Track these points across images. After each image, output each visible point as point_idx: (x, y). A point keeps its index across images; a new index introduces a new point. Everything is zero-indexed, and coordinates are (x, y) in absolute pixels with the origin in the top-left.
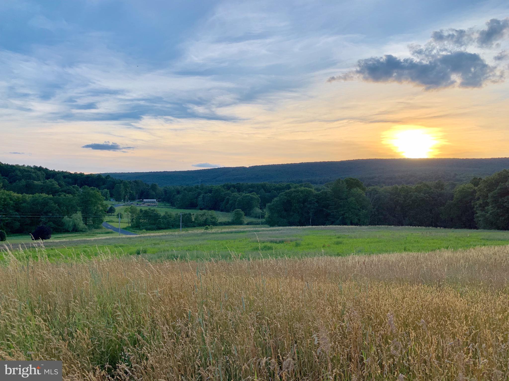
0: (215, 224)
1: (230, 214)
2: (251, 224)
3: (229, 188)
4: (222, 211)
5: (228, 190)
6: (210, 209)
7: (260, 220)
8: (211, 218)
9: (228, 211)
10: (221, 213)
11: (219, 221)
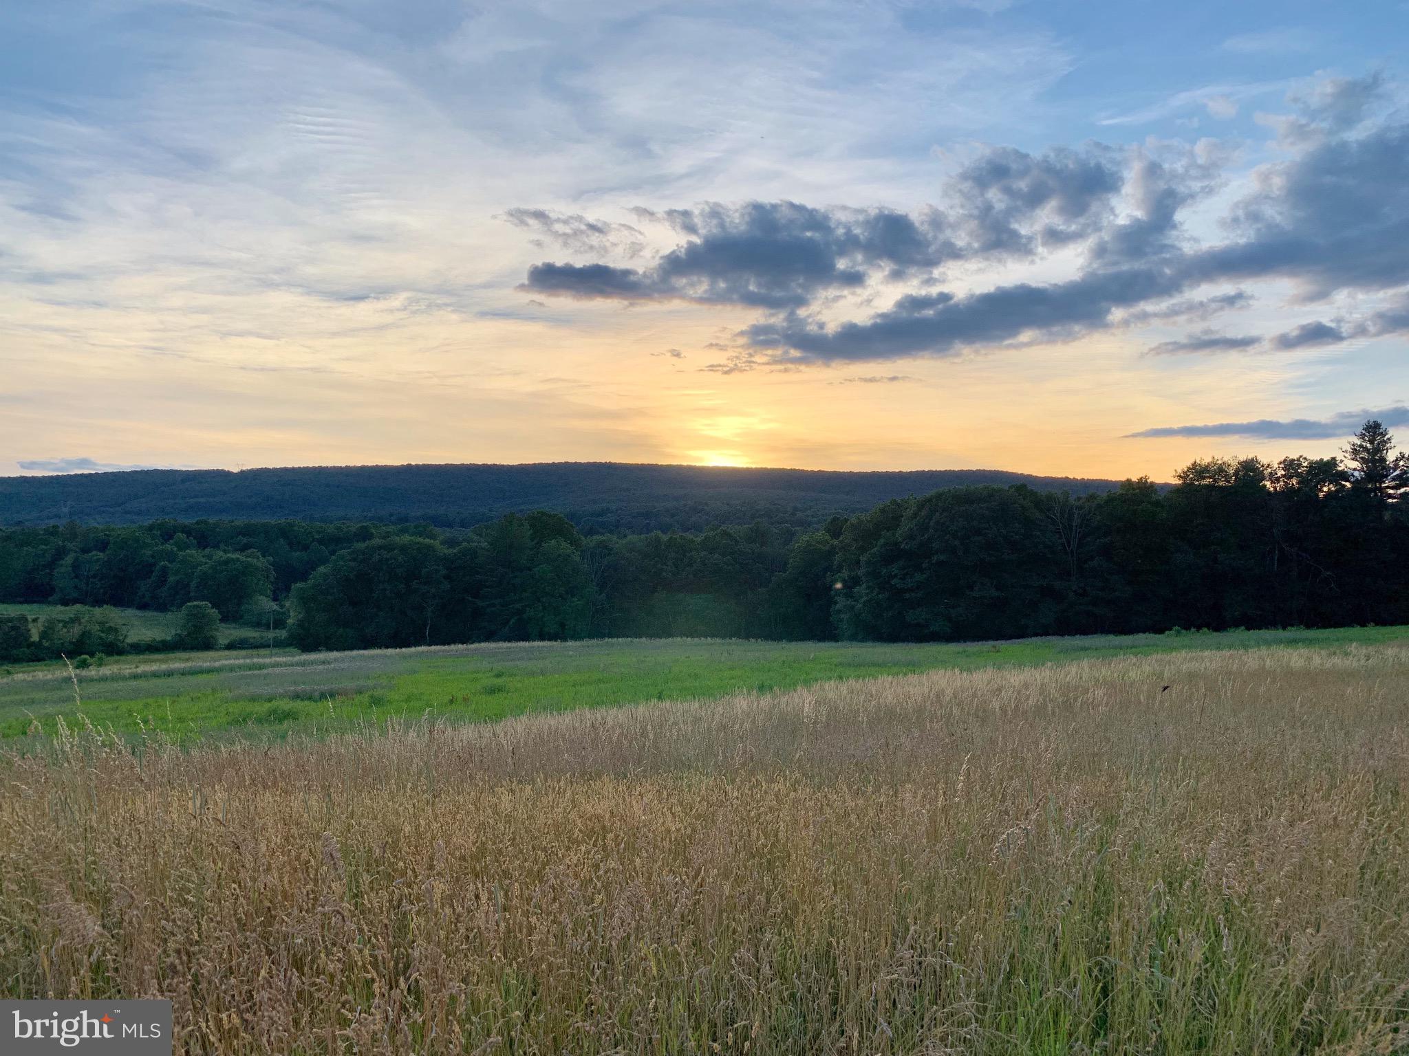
0: (114, 649)
1: (169, 615)
2: (240, 648)
3: (168, 534)
4: (143, 607)
5: (166, 541)
6: (98, 602)
7: (270, 635)
8: (103, 632)
9: (162, 608)
10: (139, 613)
11: (129, 640)
